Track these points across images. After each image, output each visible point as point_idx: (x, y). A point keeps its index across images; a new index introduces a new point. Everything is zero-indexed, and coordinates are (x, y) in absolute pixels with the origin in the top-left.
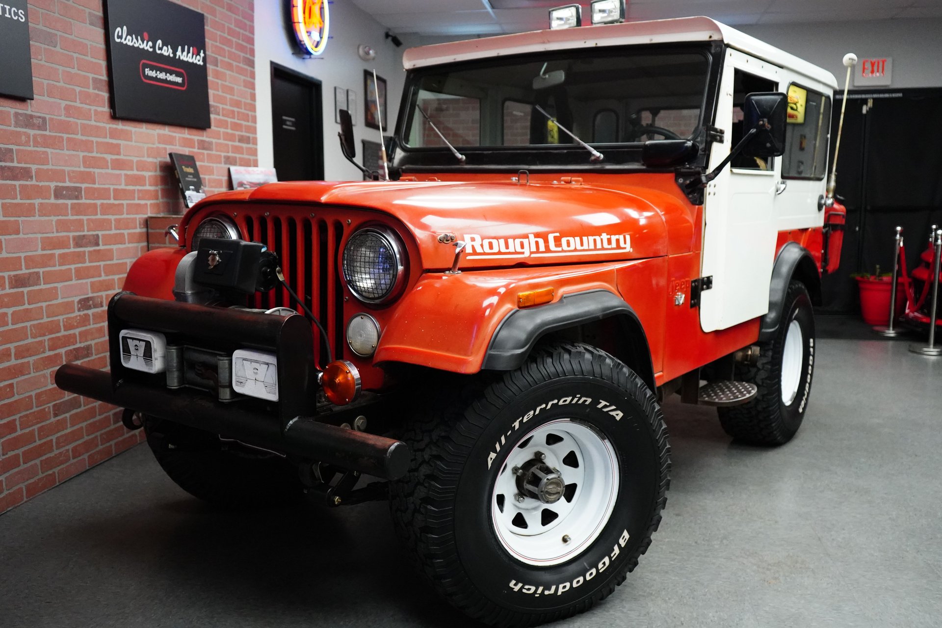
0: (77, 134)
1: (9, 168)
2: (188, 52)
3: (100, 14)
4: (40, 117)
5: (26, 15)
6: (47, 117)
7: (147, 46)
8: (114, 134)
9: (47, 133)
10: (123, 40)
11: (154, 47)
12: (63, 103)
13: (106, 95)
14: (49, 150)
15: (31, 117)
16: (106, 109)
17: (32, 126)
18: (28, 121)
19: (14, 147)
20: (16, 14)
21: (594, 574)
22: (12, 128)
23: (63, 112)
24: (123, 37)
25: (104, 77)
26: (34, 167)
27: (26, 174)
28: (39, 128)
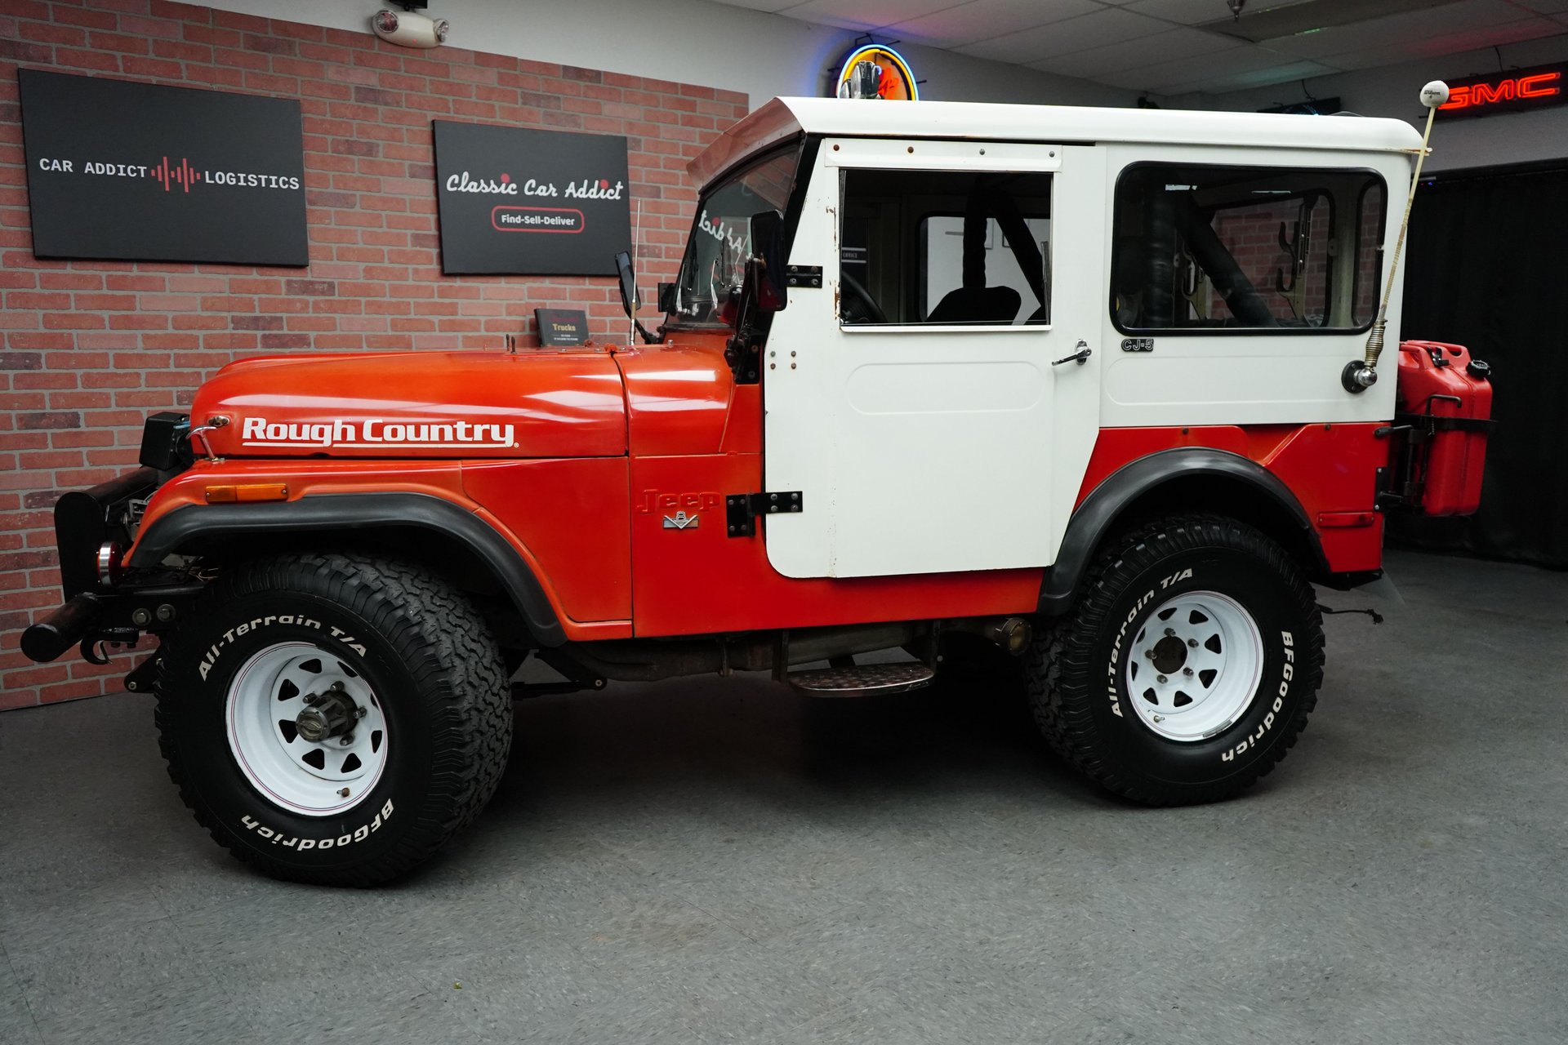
0: (385, 296)
1: (275, 336)
2: (590, 186)
3: (430, 163)
4: (324, 283)
5: (301, 182)
6: (336, 282)
7: (511, 189)
8: (443, 293)
9: (336, 298)
10: (462, 188)
11: (520, 189)
12: (362, 266)
13: (434, 251)
14: (337, 316)
15: (311, 283)
16: (435, 266)
17: (314, 292)
18: (308, 288)
19: (284, 315)
20: (284, 183)
21: (348, 841)
22: (283, 296)
23: (362, 274)
24: (463, 183)
25: (434, 232)
26: (312, 334)
27: (303, 341)
28: (323, 293)
